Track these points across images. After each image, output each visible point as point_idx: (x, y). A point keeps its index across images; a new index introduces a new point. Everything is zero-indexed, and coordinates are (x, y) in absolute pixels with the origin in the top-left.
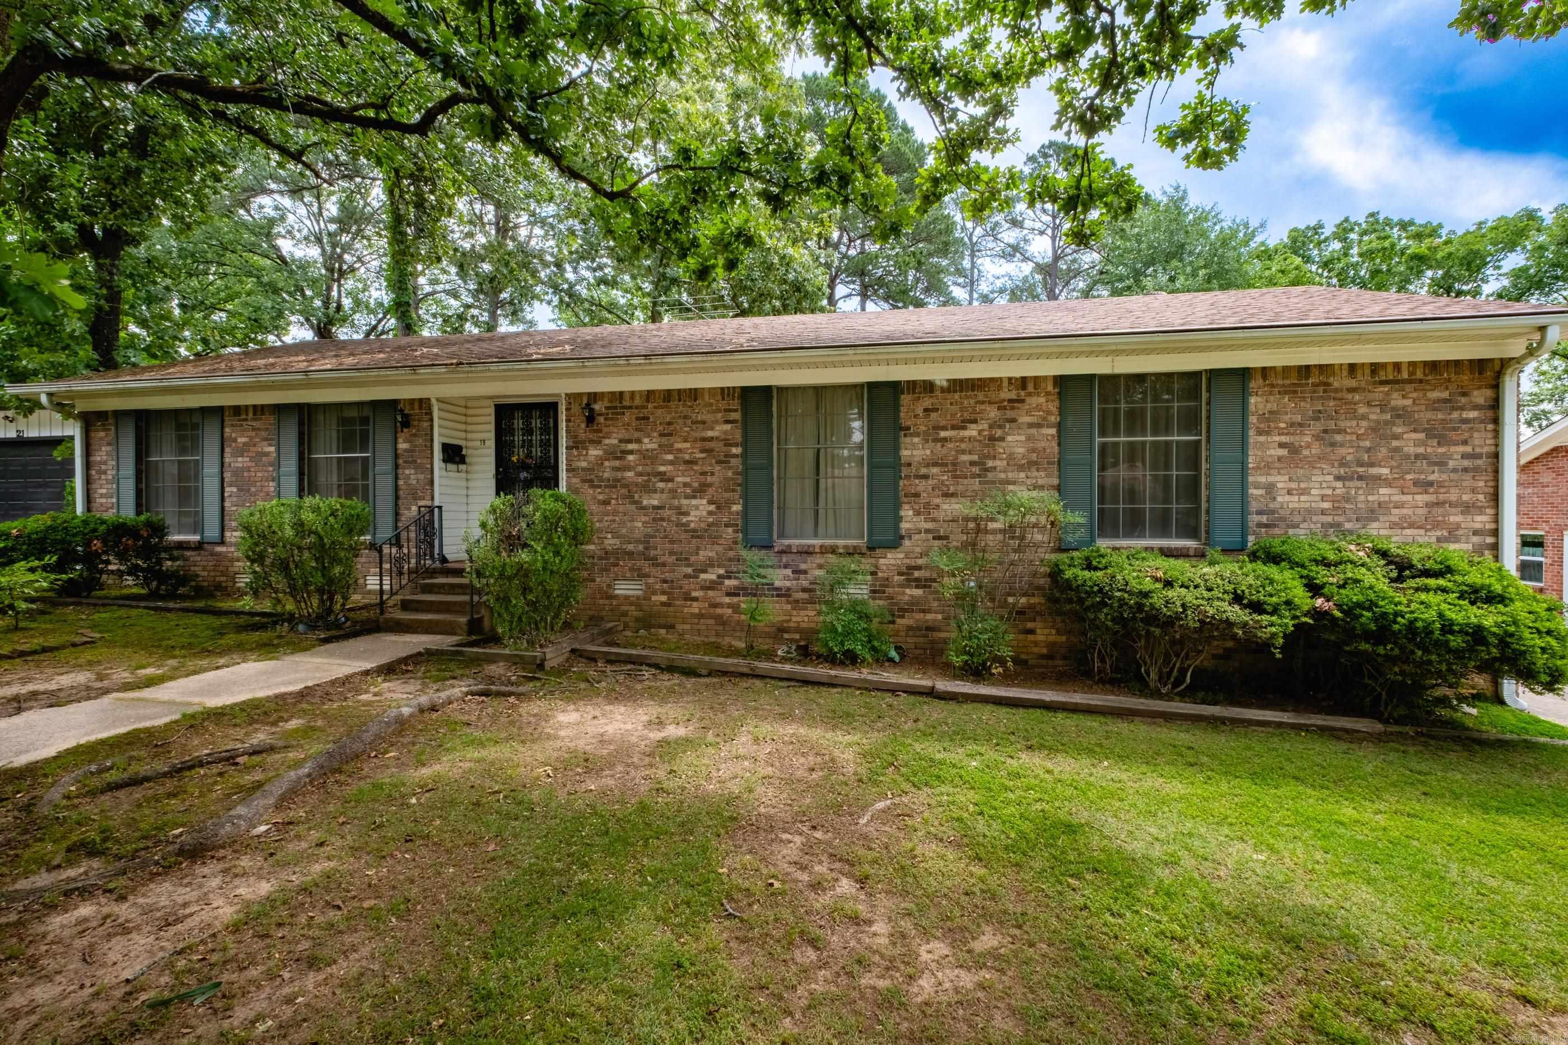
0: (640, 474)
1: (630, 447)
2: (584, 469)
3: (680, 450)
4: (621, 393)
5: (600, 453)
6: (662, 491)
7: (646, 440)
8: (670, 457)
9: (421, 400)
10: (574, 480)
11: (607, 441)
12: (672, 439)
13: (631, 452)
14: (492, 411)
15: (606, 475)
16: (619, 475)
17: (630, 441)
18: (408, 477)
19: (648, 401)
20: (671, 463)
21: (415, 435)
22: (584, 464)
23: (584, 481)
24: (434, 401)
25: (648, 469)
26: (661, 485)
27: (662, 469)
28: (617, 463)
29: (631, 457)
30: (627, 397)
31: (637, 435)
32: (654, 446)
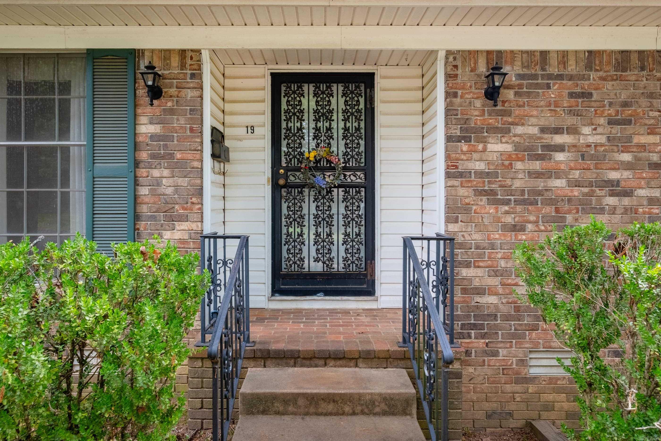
0: (577, 184)
1: (559, 139)
2: (480, 174)
3: (643, 147)
4: (544, 54)
5: (509, 148)
6: (613, 211)
7: (586, 130)
8: (626, 157)
9: (183, 52)
10: (462, 192)
11: (519, 130)
12: (630, 129)
13: (561, 148)
14: (267, 82)
15: (517, 184)
16: (540, 184)
17: (558, 131)
18: (158, 182)
19: (589, 66)
20: (628, 166)
21: (172, 111)
22: (480, 166)
23: (479, 193)
24: (205, 56)
25: (590, 175)
26: (612, 201)
27: (614, 175)
28: (537, 165)
29: (560, 157)
30: (554, 61)
31: (570, 121)
32: (602, 139)
